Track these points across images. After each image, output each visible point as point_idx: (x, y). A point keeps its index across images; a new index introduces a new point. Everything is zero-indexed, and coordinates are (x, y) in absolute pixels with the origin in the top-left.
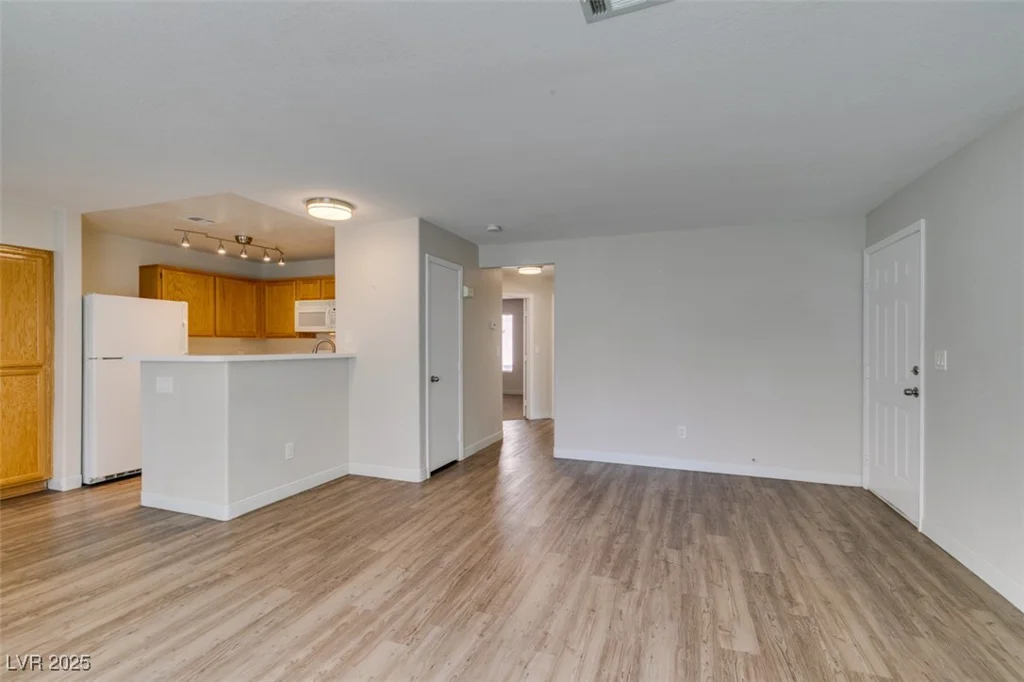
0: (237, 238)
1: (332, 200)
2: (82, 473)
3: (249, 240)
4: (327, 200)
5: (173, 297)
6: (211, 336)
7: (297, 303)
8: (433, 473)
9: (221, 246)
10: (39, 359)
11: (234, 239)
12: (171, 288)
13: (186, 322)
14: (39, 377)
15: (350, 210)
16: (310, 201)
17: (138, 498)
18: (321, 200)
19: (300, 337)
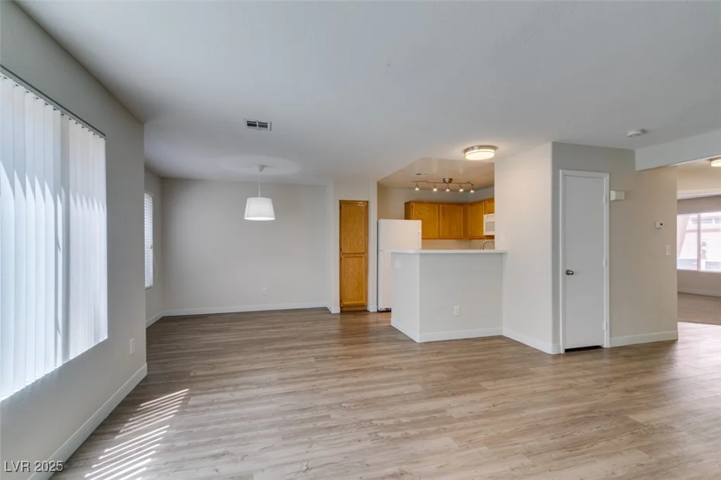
0: (444, 180)
1: (481, 147)
2: (377, 305)
3: (451, 180)
4: (476, 147)
5: (417, 219)
6: (437, 239)
7: (485, 216)
8: (567, 351)
9: (435, 187)
10: (363, 251)
11: (442, 181)
12: (417, 213)
13: (420, 231)
14: (363, 259)
15: (493, 151)
16: (466, 150)
17: (390, 322)
18: (472, 148)
19: (487, 239)
